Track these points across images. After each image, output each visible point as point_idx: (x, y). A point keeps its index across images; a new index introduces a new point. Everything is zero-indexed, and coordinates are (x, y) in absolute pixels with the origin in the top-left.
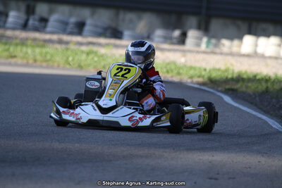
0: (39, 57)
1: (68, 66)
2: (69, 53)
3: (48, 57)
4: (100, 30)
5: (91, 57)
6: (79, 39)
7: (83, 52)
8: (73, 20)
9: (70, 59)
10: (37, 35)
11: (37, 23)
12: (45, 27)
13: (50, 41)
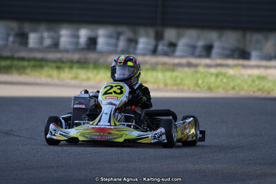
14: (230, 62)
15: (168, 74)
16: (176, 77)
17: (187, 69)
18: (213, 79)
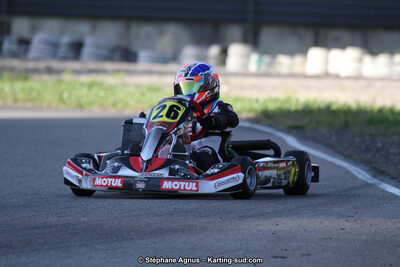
0: (21, 96)
1: (62, 106)
2: (63, 87)
3: (34, 94)
4: (104, 52)
5: (95, 90)
6: (75, 65)
7: (82, 84)
8: (66, 40)
9: (66, 96)
10: (16, 63)
11: (15, 47)
12: (26, 51)
13: (35, 71)
14: (109, 66)
15: (19, 85)
16: (31, 89)
17: (46, 78)
18: (85, 91)
